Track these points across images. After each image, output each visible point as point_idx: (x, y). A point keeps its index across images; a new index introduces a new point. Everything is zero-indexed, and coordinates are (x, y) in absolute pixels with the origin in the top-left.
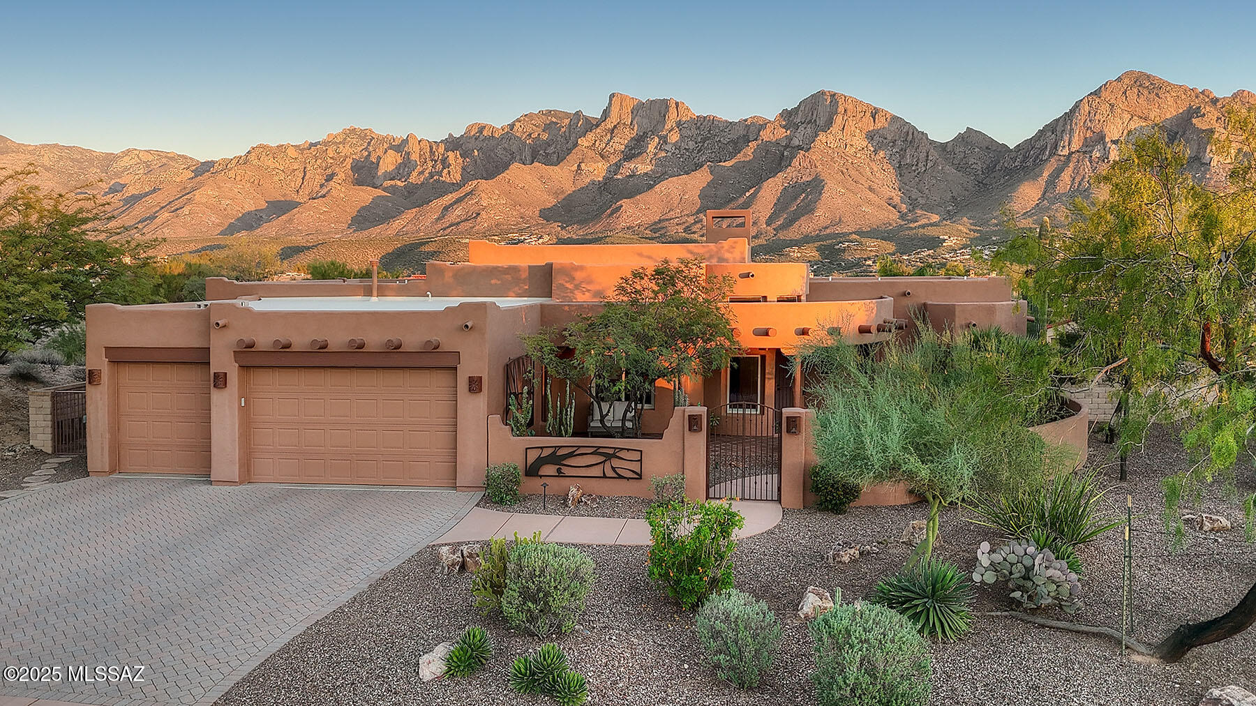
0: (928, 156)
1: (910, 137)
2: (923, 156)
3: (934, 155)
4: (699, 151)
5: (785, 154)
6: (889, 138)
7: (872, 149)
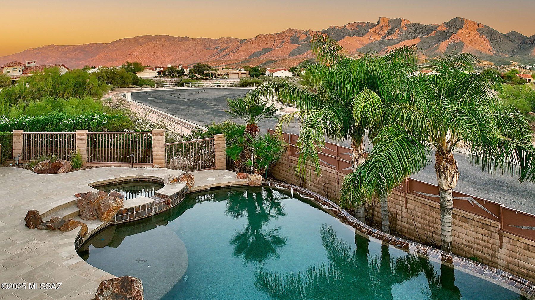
0: (500, 38)
1: (492, 32)
2: (498, 37)
3: (502, 37)
4: (415, 33)
5: (447, 34)
6: (485, 32)
7: (480, 34)
